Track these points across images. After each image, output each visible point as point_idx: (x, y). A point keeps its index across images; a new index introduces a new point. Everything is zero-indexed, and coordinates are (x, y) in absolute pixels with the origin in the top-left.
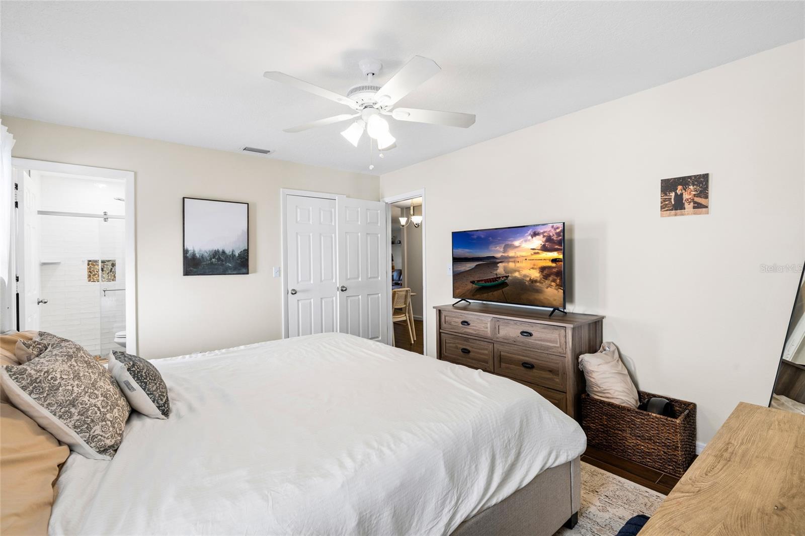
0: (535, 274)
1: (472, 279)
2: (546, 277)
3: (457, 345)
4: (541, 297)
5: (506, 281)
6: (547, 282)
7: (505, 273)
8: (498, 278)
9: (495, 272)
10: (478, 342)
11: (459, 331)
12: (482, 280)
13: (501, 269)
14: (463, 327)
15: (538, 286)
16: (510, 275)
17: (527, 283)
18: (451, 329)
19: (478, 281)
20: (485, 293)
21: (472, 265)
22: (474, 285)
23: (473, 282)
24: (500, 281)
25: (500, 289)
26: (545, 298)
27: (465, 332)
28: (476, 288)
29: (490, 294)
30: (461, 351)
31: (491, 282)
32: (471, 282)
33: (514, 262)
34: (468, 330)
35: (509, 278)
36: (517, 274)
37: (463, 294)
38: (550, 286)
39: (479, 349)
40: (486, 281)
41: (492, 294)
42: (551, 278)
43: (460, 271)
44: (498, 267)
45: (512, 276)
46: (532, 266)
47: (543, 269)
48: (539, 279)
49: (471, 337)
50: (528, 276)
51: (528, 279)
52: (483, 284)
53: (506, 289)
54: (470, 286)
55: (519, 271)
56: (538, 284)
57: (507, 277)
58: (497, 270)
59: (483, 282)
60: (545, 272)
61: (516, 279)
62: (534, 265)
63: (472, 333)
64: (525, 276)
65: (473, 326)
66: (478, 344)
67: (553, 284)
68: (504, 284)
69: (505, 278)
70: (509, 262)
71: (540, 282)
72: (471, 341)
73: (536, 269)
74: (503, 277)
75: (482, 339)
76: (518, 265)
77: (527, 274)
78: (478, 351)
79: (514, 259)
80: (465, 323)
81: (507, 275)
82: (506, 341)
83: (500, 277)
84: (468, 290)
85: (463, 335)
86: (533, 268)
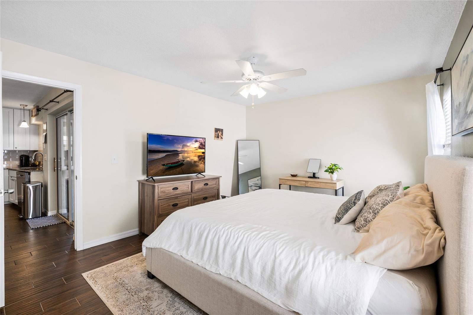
0: (196, 159)
1: (163, 163)
2: (200, 160)
3: (169, 204)
4: (198, 168)
5: (183, 163)
6: (200, 162)
7: (183, 159)
8: (179, 161)
9: (177, 159)
10: (183, 197)
11: (171, 195)
12: (170, 163)
13: (180, 157)
14: (174, 191)
15: (197, 164)
16: (185, 160)
17: (193, 163)
18: (166, 195)
19: (167, 164)
20: (171, 170)
21: (164, 155)
22: (164, 167)
23: (164, 165)
24: (180, 163)
25: (180, 167)
26: (200, 169)
27: (175, 194)
28: (166, 168)
29: (175, 170)
30: (172, 206)
31: (175, 164)
32: (162, 165)
33: (187, 153)
34: (177, 192)
35: (185, 161)
36: (188, 159)
37: (157, 173)
38: (202, 163)
39: (183, 200)
40: (172, 163)
41: (176, 170)
42: (202, 160)
43: (154, 158)
44: (179, 156)
45: (186, 160)
46: (195, 155)
47: (199, 156)
48: (197, 161)
49: (179, 195)
50: (193, 160)
51: (193, 161)
52: (170, 165)
53: (183, 167)
54: (162, 167)
55: (189, 158)
56: (197, 163)
57: (184, 161)
58: (179, 157)
59: (171, 164)
60: (200, 158)
61: (188, 161)
62: (196, 155)
63: (180, 193)
64: (192, 160)
65: (180, 189)
66: (184, 198)
67: (202, 162)
68: (182, 164)
69: (183, 161)
70: (184, 153)
71: (198, 162)
72: (179, 198)
73: (196, 156)
74: (181, 161)
75: (187, 194)
76: (189, 155)
77: (193, 159)
78: (183, 201)
79: (187, 152)
80: (176, 189)
81: (184, 160)
82: (198, 191)
83: (180, 161)
84: (160, 170)
85: (175, 196)
86: (195, 156)
